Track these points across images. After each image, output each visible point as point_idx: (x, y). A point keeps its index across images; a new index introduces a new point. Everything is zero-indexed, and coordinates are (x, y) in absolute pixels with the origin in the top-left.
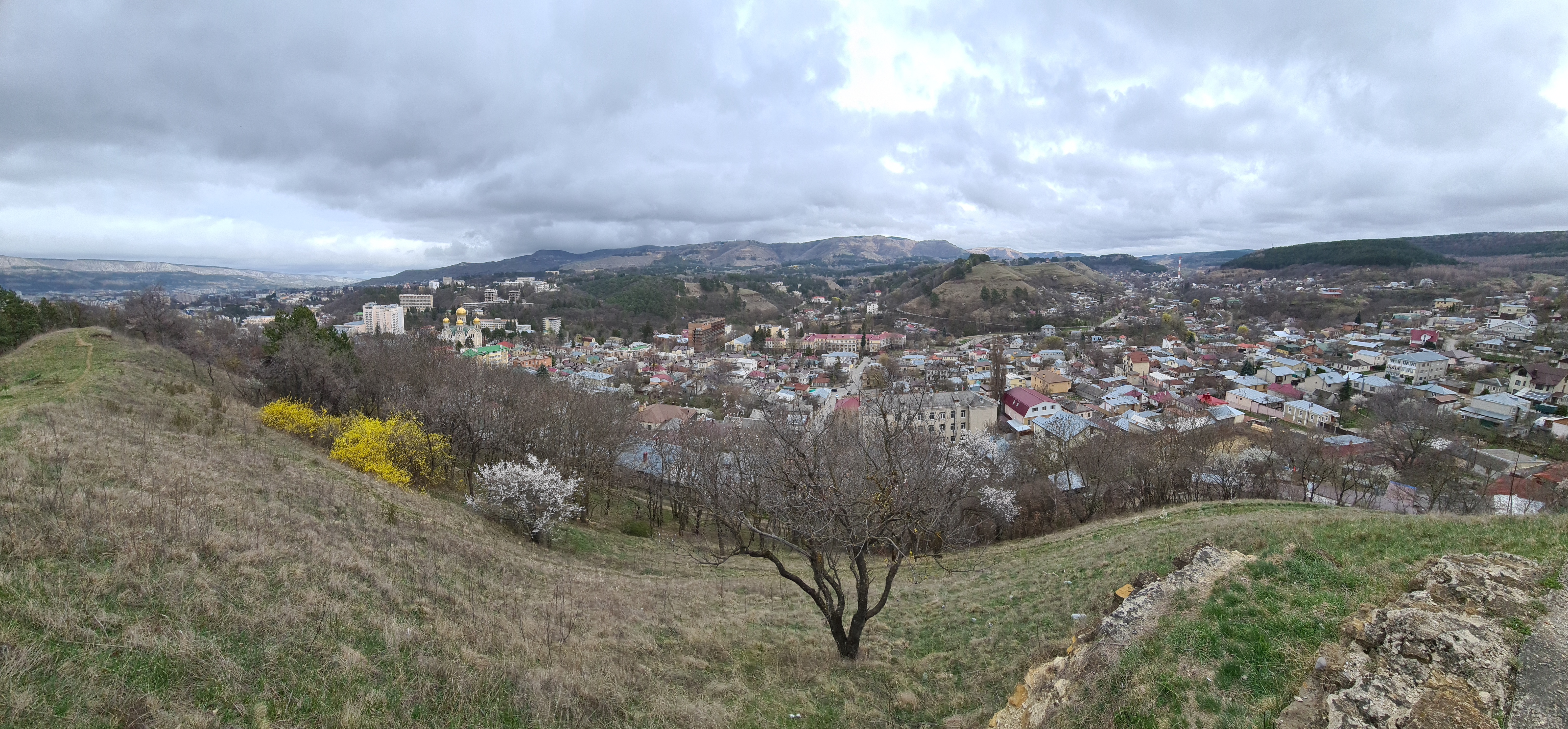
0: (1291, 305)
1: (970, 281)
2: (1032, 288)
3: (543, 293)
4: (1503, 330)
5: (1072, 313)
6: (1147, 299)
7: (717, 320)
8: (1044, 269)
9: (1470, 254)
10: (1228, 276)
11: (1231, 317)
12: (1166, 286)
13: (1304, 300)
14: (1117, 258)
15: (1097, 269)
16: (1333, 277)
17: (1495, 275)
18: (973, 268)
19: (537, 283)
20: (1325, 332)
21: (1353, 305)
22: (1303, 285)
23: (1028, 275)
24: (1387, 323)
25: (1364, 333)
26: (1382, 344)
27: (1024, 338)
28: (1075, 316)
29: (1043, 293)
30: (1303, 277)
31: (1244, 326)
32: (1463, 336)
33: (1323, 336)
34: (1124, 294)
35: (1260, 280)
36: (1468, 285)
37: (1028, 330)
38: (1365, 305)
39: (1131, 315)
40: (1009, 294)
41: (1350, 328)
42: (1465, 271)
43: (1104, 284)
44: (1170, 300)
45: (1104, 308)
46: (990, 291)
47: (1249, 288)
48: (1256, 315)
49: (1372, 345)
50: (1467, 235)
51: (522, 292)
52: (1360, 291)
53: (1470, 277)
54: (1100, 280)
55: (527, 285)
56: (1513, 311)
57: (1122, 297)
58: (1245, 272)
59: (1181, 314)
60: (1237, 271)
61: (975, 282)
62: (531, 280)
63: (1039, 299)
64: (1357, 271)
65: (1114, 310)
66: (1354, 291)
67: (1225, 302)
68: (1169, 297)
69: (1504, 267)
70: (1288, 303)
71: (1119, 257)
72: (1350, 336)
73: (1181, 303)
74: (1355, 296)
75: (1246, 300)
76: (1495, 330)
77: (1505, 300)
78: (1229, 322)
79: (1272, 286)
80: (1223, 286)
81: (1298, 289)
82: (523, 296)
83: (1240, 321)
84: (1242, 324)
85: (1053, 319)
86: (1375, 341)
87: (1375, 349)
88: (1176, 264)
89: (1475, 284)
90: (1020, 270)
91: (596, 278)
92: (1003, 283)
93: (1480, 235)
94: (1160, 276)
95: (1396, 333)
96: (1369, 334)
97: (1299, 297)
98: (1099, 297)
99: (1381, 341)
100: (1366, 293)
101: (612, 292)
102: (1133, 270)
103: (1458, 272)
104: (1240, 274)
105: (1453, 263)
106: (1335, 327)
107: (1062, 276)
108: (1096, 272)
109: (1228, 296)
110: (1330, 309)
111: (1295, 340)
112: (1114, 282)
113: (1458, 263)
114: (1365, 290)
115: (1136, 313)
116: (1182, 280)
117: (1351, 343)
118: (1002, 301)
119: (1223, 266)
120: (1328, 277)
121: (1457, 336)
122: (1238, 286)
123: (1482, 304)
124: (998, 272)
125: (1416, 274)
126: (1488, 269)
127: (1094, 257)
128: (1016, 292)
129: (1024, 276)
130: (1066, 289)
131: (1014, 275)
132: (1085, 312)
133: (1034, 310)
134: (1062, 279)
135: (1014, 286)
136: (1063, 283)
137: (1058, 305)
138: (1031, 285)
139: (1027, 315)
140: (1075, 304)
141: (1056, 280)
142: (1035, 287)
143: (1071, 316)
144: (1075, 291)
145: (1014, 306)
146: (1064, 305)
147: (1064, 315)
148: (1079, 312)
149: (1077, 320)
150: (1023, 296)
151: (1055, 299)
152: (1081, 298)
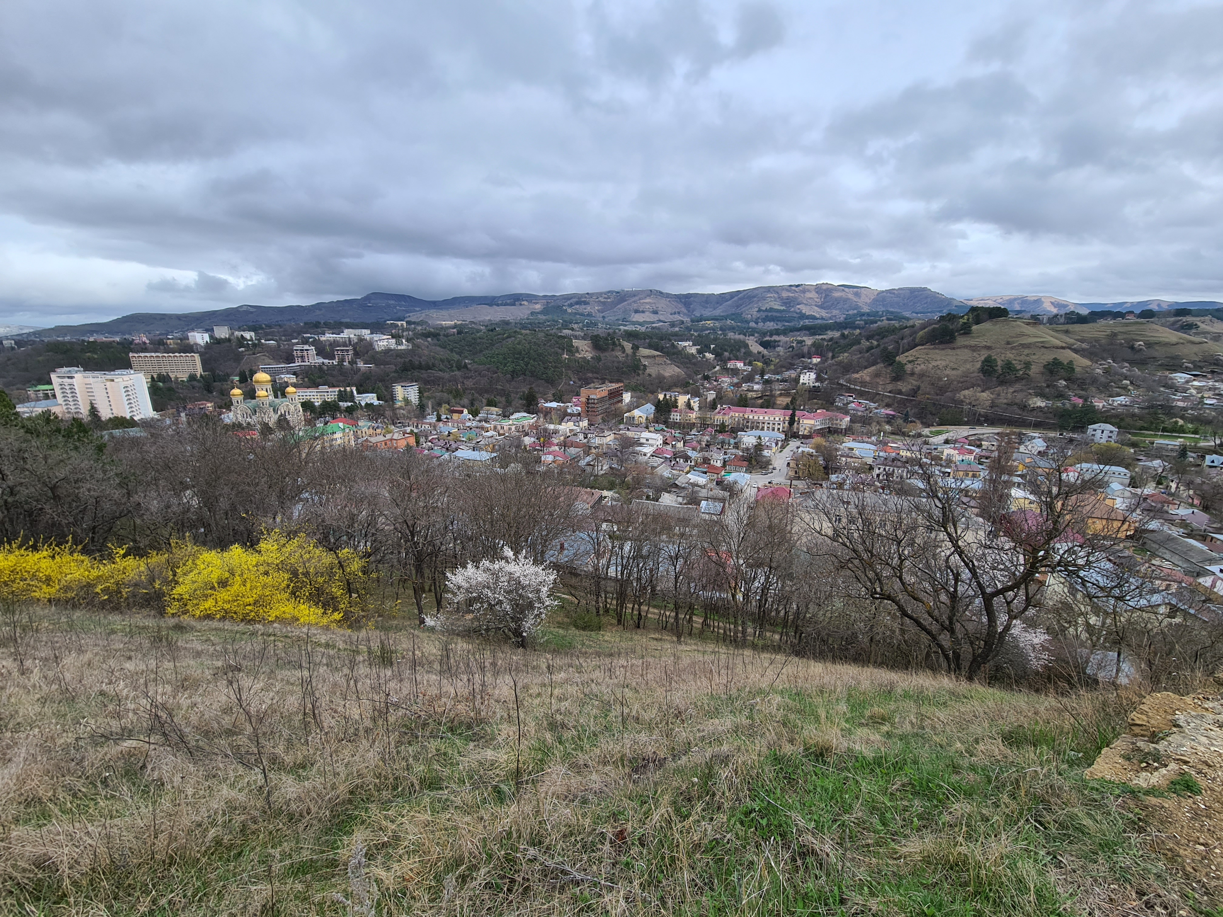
1: (966, 347)
2: (1086, 362)
3: (388, 351)
7: (614, 386)
8: (1117, 330)
18: (974, 327)
19: (376, 337)
23: (1082, 341)
27: (1049, 440)
29: (1107, 371)
37: (1062, 428)
40: (1034, 370)
46: (1000, 363)
51: (355, 349)
55: (361, 339)
61: (974, 348)
62: (366, 333)
63: (1094, 380)
82: (357, 354)
85: (1116, 416)
90: (1067, 332)
91: (459, 333)
92: (1026, 351)
101: (481, 351)
107: (1158, 343)
118: (1019, 379)
124: (1023, 335)
128: (1050, 366)
129: (1072, 341)
130: (1160, 365)
131: (1052, 339)
132: (1200, 409)
133: (1080, 397)
134: (1157, 348)
135: (1049, 357)
136: (1156, 354)
137: (1135, 393)
138: (1083, 356)
139: (1064, 404)
140: (1179, 394)
141: (1141, 349)
142: (1091, 360)
143: (1163, 414)
144: (1186, 370)
145: (1041, 388)
146: (1151, 393)
147: (1147, 411)
148: (1185, 409)
149: (1176, 422)
150: (1063, 373)
151: (1132, 383)
152: (1196, 383)
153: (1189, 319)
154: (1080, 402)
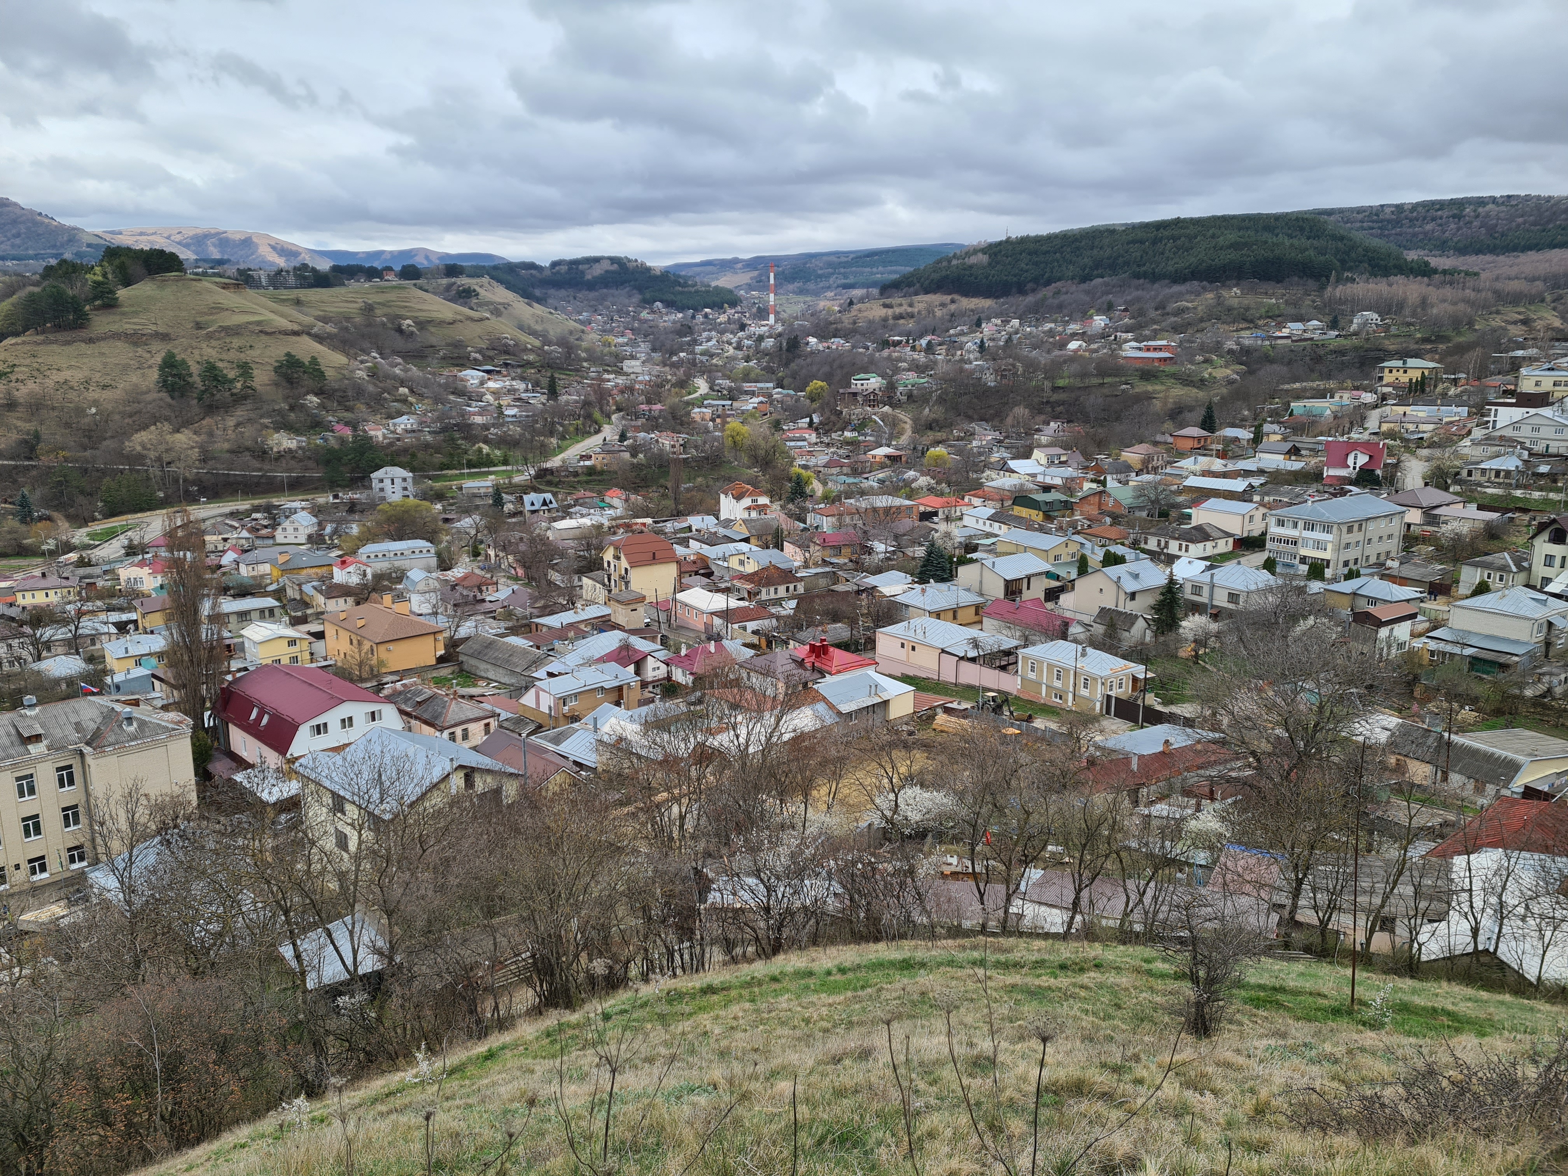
0: (1055, 389)
1: (116, 336)
2: (339, 359)
4: (1525, 432)
5: (466, 429)
6: (683, 384)
8: (373, 299)
9: (1462, 251)
10: (901, 317)
11: (908, 427)
12: (739, 347)
13: (1084, 375)
14: (597, 270)
15: (539, 301)
16: (1153, 314)
17: (1515, 299)
18: (122, 293)
20: (1132, 456)
21: (1202, 383)
22: (1082, 336)
23: (325, 320)
24: (1276, 427)
25: (1222, 455)
26: (1262, 480)
27: (317, 511)
28: (472, 439)
29: (373, 373)
30: (1085, 316)
31: (940, 450)
32: (1437, 452)
33: (1127, 468)
34: (620, 372)
35: (978, 324)
36: (1457, 323)
37: (332, 484)
38: (1231, 382)
39: (637, 429)
40: (262, 378)
41: (1189, 444)
42: (1448, 292)
43: (562, 342)
44: (747, 386)
45: (562, 413)
46: (195, 369)
47: (953, 345)
48: (971, 419)
49: (1239, 485)
50: (1453, 202)
52: (1217, 348)
53: (1461, 307)
54: (554, 333)
56: (1547, 386)
57: (612, 381)
58: (943, 305)
59: (777, 426)
60: (922, 302)
61: (135, 339)
63: (359, 392)
64: (1210, 295)
65: (589, 416)
66: (1203, 349)
67: (891, 387)
68: (747, 377)
69: (1533, 279)
70: (1047, 384)
71: (606, 266)
72: (1187, 463)
73: (778, 393)
74: (1206, 361)
75: (946, 379)
76: (1509, 433)
77: (1531, 360)
78: (904, 439)
79: (1009, 340)
80: (886, 344)
81: (1073, 345)
83: (931, 436)
84: (938, 443)
85: (405, 450)
86: (1247, 473)
87: (1244, 496)
88: (761, 284)
89: (1471, 323)
90: (298, 302)
92: (236, 342)
93: (1481, 202)
94: (723, 318)
95: (1294, 452)
96: (1236, 457)
97: (1075, 367)
98: (545, 382)
99: (1261, 472)
100: (1230, 352)
102: (647, 302)
103: (1433, 294)
104: (930, 311)
105: (1424, 271)
106: (1156, 443)
107: (431, 322)
108: (539, 309)
109: (897, 370)
110: (1149, 397)
111: (1058, 481)
112: (592, 337)
113: (1435, 271)
114: (1230, 345)
115: (654, 424)
116: (780, 328)
117: (1193, 481)
118: (239, 399)
119: (887, 289)
120: (1141, 313)
121: (1425, 452)
122: (924, 342)
123: (1482, 373)
124: (218, 309)
125: (1341, 302)
126: (1499, 285)
127: (531, 266)
128: (284, 370)
129: (308, 320)
130: (444, 358)
131: (272, 316)
132: (503, 425)
133: (347, 424)
134: (433, 329)
135: (277, 351)
136: (433, 341)
137: (420, 407)
138: (334, 348)
139: (326, 440)
140: (474, 404)
141: (412, 333)
142: (347, 355)
143: (463, 438)
144: (474, 364)
145: (280, 412)
146: (440, 406)
147: (441, 437)
148: (485, 427)
149: (480, 450)
150: (307, 381)
151: (412, 391)
152: (491, 384)
153: (464, 281)
154: (348, 433)
